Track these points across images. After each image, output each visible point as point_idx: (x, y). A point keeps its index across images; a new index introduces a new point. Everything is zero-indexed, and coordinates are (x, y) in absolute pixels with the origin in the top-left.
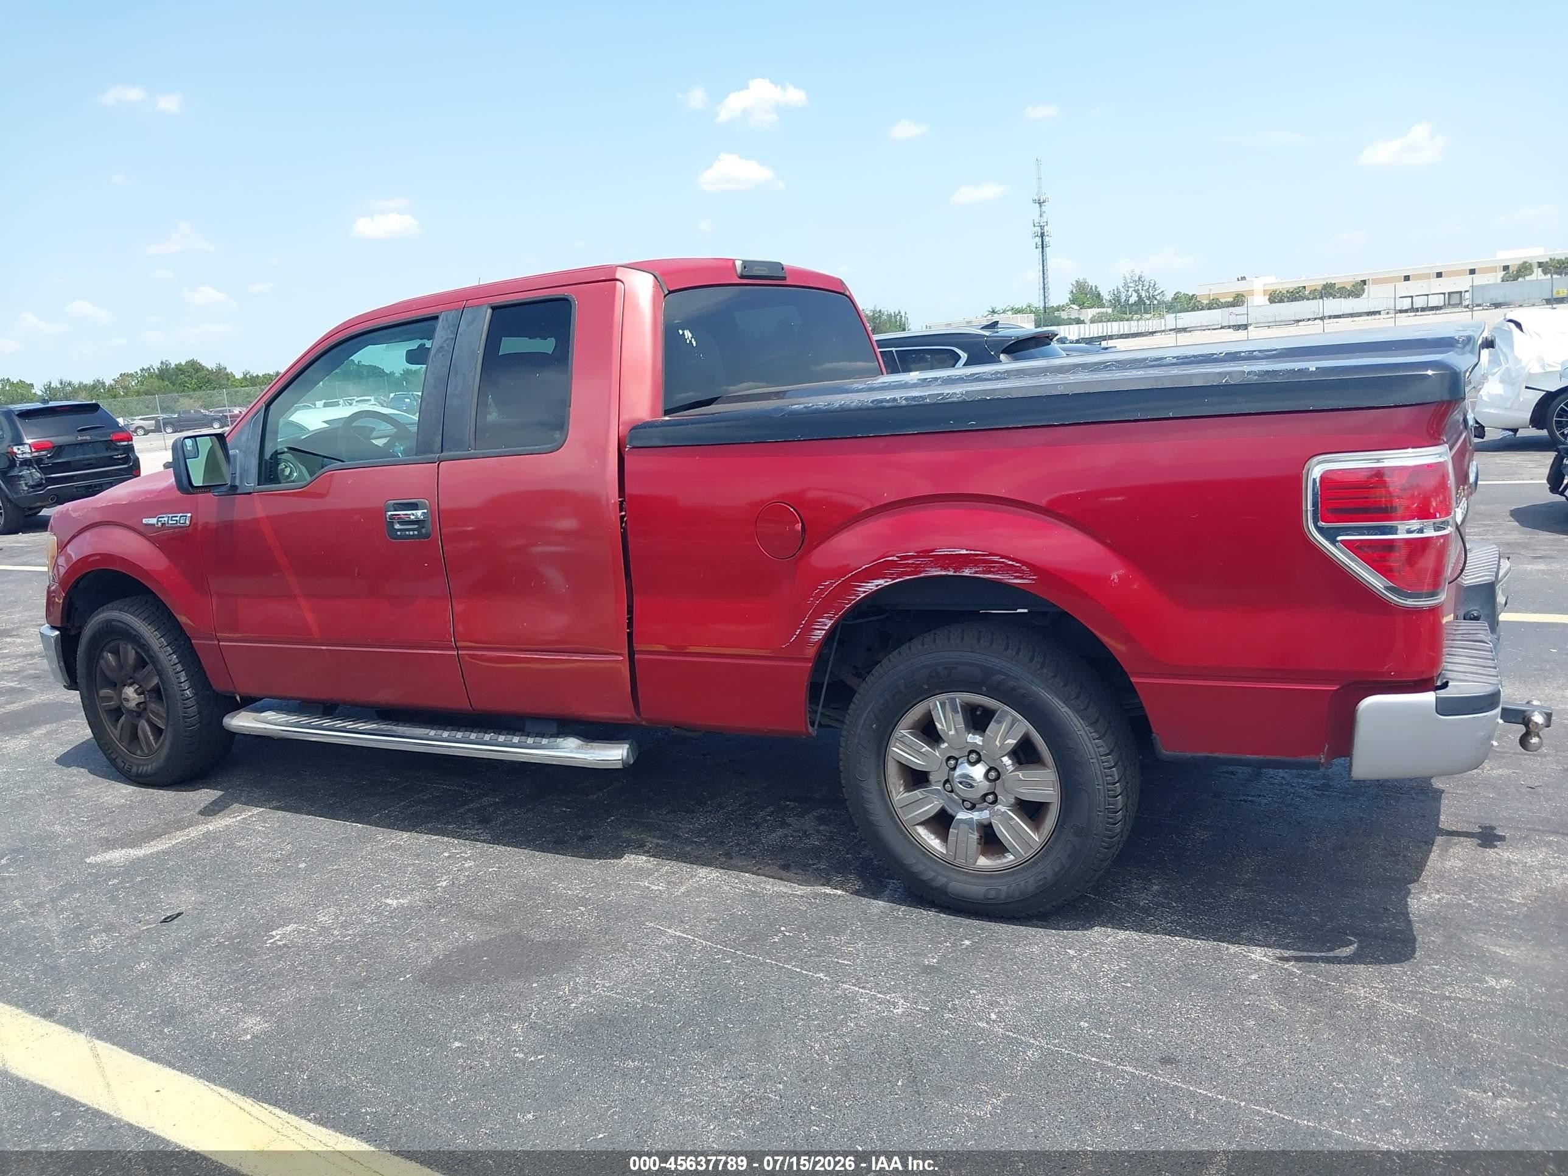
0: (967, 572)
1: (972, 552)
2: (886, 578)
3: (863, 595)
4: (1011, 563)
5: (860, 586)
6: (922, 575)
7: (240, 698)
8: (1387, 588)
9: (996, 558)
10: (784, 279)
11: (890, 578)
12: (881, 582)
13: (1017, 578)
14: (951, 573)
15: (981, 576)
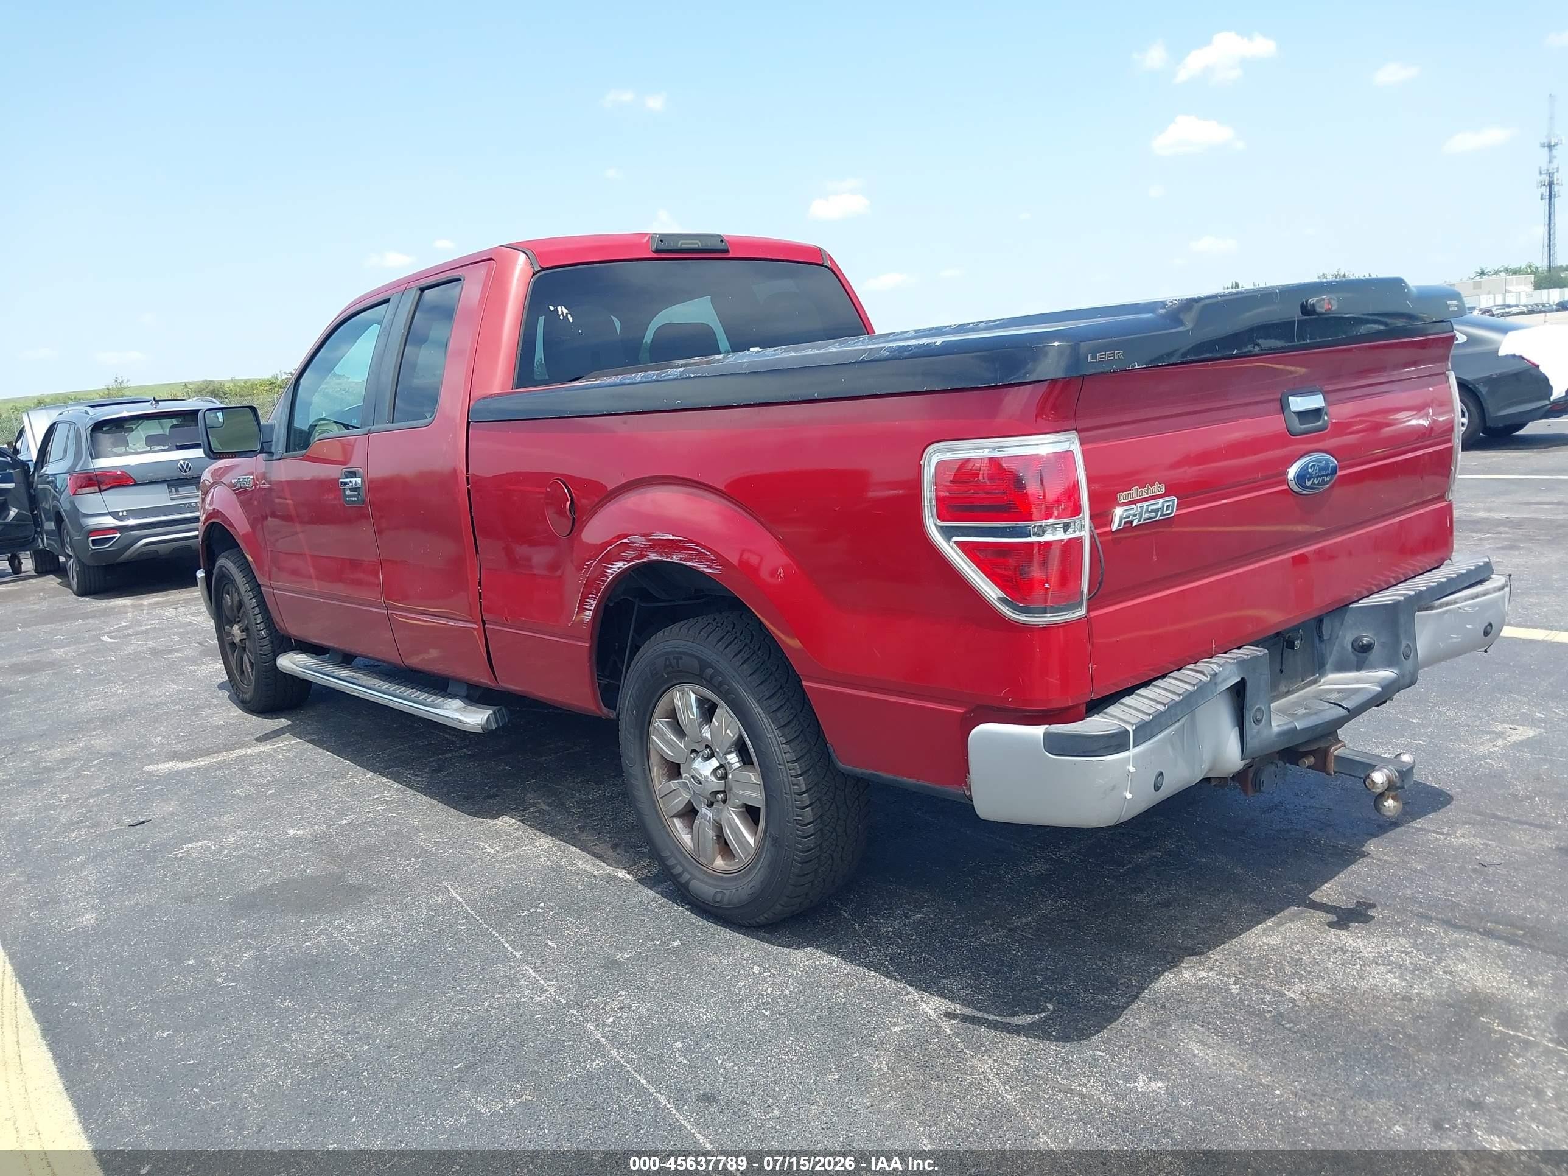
0: (675, 559)
1: (676, 538)
2: (623, 561)
3: (611, 577)
4: (703, 551)
5: (608, 568)
6: (646, 559)
7: (295, 640)
8: (1001, 599)
9: (693, 545)
10: (727, 251)
11: (626, 561)
12: (620, 564)
13: (708, 567)
14: (665, 559)
15: (684, 563)
